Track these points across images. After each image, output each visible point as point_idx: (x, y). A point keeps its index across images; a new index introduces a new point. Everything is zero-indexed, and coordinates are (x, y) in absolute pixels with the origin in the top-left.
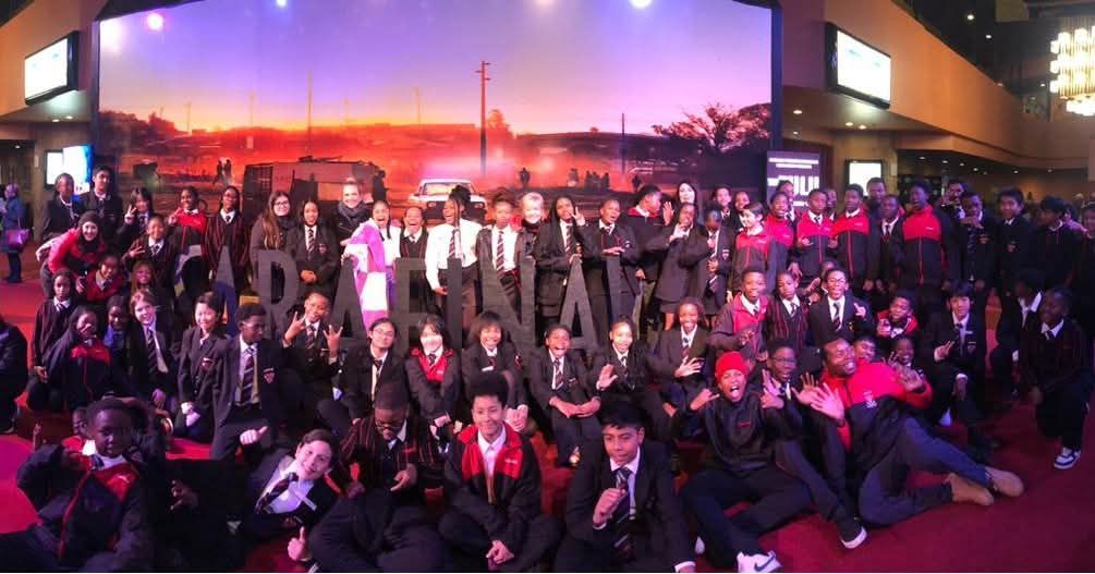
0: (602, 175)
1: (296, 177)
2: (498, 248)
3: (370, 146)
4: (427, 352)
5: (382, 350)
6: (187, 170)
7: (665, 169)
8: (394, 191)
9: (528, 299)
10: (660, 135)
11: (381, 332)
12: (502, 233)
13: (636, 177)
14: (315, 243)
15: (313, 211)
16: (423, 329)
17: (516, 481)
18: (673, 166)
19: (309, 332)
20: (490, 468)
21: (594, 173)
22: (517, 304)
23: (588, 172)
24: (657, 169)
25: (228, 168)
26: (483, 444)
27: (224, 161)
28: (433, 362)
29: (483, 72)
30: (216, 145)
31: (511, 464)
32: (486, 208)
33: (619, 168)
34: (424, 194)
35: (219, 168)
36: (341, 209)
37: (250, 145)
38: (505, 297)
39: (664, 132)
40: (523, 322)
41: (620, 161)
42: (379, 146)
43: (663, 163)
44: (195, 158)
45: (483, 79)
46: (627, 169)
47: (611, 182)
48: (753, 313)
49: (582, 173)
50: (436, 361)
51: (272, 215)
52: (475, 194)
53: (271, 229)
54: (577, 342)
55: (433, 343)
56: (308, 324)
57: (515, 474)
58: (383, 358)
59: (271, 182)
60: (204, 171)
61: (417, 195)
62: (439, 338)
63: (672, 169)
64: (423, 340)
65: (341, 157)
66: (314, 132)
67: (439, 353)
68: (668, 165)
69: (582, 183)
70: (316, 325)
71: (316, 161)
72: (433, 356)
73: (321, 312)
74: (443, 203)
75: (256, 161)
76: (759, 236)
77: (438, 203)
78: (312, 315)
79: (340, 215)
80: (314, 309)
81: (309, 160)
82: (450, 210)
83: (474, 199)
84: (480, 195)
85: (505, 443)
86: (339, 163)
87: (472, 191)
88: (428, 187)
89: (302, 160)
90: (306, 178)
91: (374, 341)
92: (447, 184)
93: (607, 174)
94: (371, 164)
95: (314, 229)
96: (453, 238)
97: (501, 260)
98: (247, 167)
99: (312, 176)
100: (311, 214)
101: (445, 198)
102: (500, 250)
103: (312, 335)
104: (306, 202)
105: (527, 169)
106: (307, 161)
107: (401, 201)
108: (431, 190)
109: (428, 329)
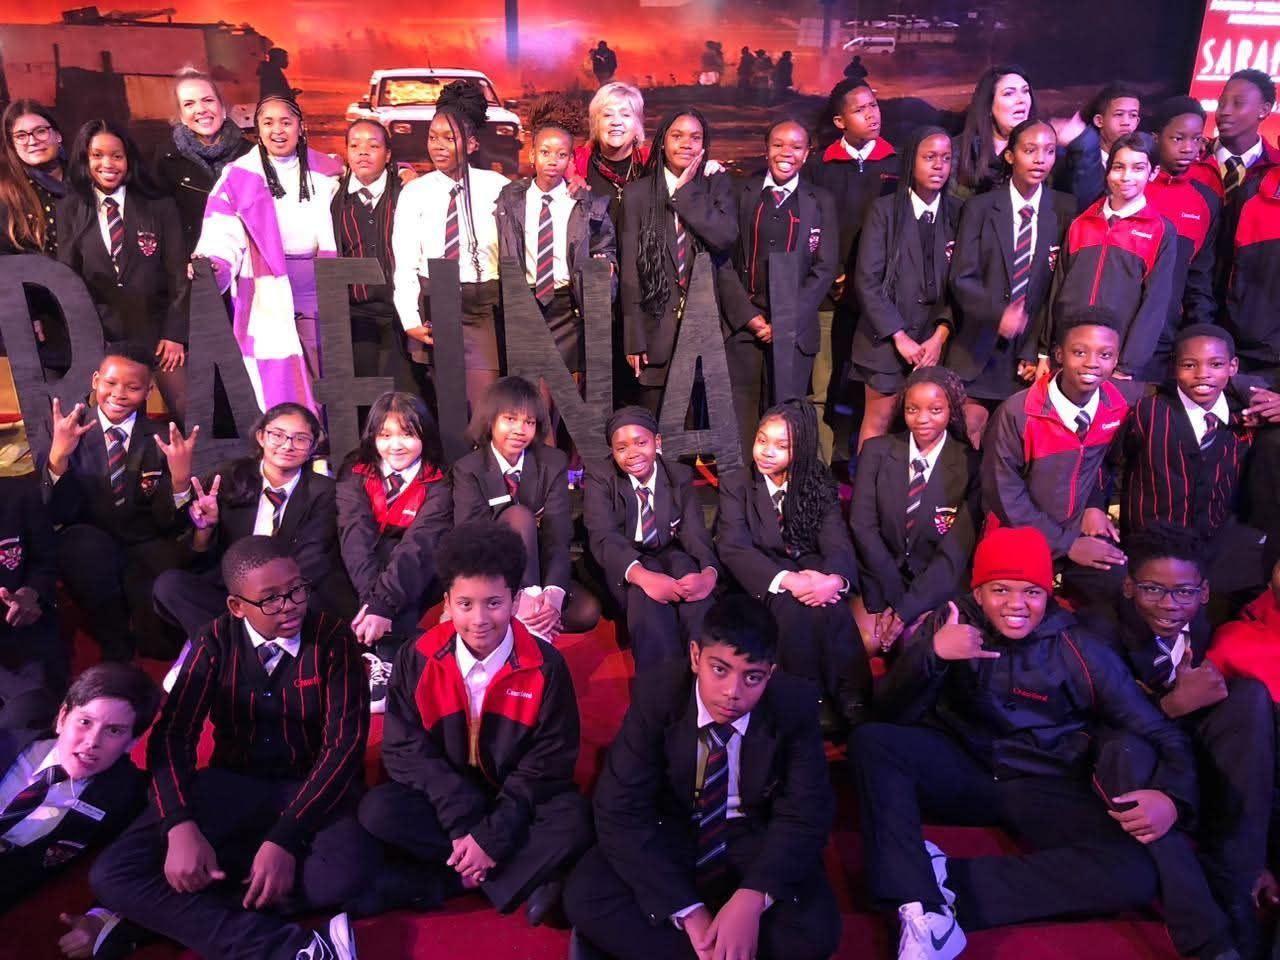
0: (777, 56)
1: (64, 63)
2: (541, 234)
4: (387, 471)
5: (286, 471)
7: (926, 38)
8: (312, 95)
9: (599, 348)
11: (280, 434)
12: (549, 199)
13: (857, 59)
14: (125, 232)
15: (112, 155)
16: (382, 421)
17: (531, 730)
18: (947, 30)
19: (110, 445)
20: (478, 704)
21: (761, 53)
22: (577, 359)
23: (745, 50)
24: (904, 39)
26: (465, 660)
28: (395, 491)
31: (521, 700)
32: (521, 137)
33: (815, 40)
34: (383, 102)
36: (181, 144)
38: (553, 346)
40: (588, 398)
41: (818, 24)
43: (923, 23)
46: (833, 44)
47: (795, 75)
48: (1073, 427)
50: (403, 489)
51: (13, 160)
52: (497, 102)
53: (16, 198)
54: (696, 441)
55: (401, 452)
56: (106, 424)
57: (527, 720)
58: (289, 487)
61: (367, 105)
62: (412, 443)
63: (946, 38)
64: (381, 444)
65: (173, 11)
67: (409, 476)
68: (934, 28)
69: (731, 76)
70: (127, 427)
71: (107, 20)
72: (397, 480)
73: (134, 396)
74: (427, 124)
76: (1135, 220)
77: (414, 123)
78: (112, 405)
79: (179, 158)
80: (117, 391)
81: (89, 18)
82: (444, 141)
83: (495, 114)
84: (508, 106)
85: (509, 658)
86: (170, 25)
87: (489, 96)
88: (392, 86)
89: (70, 17)
90: (91, 64)
91: (268, 453)
92: (430, 81)
93: (787, 55)
94: (249, 30)
95: (119, 197)
96: (453, 208)
97: (545, 263)
99: (106, 57)
100: (105, 161)
101: (427, 114)
102: (546, 237)
103: (119, 448)
104: (93, 132)
105: (610, 46)
106: (84, 23)
107: (330, 118)
108: (397, 92)
109: (391, 424)
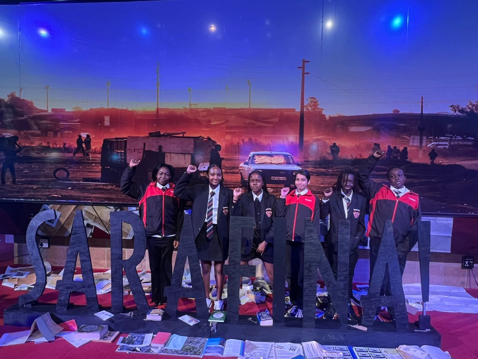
0: (401, 149)
1: (146, 149)
3: (208, 124)
6: (48, 143)
7: (461, 143)
8: (228, 160)
9: (344, 257)
10: (458, 113)
13: (433, 150)
18: (470, 140)
21: (395, 148)
23: (389, 147)
24: (452, 143)
25: (88, 141)
27: (84, 135)
29: (303, 68)
30: (76, 122)
33: (417, 143)
34: (253, 163)
35: (79, 141)
37: (107, 123)
39: (462, 111)
41: (418, 138)
42: (215, 125)
43: (459, 138)
44: (56, 133)
45: (303, 74)
46: (424, 145)
49: (384, 148)
52: (294, 163)
54: (385, 301)
59: (125, 153)
60: (65, 144)
61: (246, 163)
63: (469, 143)
65: (185, 133)
66: (162, 113)
68: (464, 139)
71: (163, 135)
75: (113, 135)
81: (157, 135)
84: (298, 165)
86: (183, 137)
87: (291, 161)
88: (256, 157)
89: (151, 135)
90: (155, 149)
92: (270, 155)
93: (405, 148)
94: (209, 139)
98: (105, 141)
99: (160, 147)
105: (337, 145)
106: (155, 136)
107: (233, 168)
108: (258, 159)
